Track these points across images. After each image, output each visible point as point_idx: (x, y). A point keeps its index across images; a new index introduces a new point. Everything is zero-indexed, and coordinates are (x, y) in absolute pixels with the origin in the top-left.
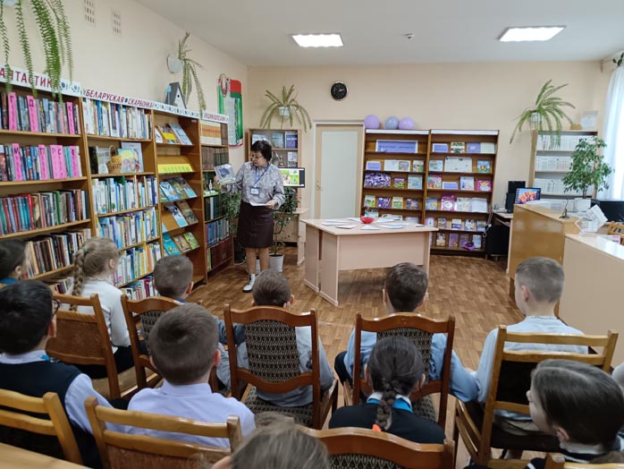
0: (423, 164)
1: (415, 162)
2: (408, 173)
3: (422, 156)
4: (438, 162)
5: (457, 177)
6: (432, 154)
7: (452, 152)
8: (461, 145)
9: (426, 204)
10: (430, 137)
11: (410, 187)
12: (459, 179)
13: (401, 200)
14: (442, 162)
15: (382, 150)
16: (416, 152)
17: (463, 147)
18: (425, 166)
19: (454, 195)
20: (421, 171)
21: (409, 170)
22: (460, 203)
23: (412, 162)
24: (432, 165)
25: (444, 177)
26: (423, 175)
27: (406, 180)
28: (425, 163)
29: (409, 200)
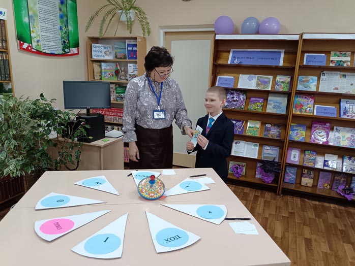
0: (289, 80)
1: (279, 78)
2: (267, 93)
3: (288, 70)
4: (310, 78)
5: (337, 99)
6: (303, 68)
7: (331, 65)
8: (345, 55)
9: (291, 132)
10: (300, 44)
11: (270, 109)
12: (339, 103)
13: (258, 125)
14: (316, 78)
15: (236, 62)
16: (281, 64)
17: (349, 59)
18: (291, 83)
19: (330, 123)
20: (286, 90)
21: (269, 89)
22: (337, 134)
23: (275, 78)
24: (301, 81)
25: (317, 98)
26: (288, 95)
27: (266, 100)
28: (292, 79)
29: (269, 126)
